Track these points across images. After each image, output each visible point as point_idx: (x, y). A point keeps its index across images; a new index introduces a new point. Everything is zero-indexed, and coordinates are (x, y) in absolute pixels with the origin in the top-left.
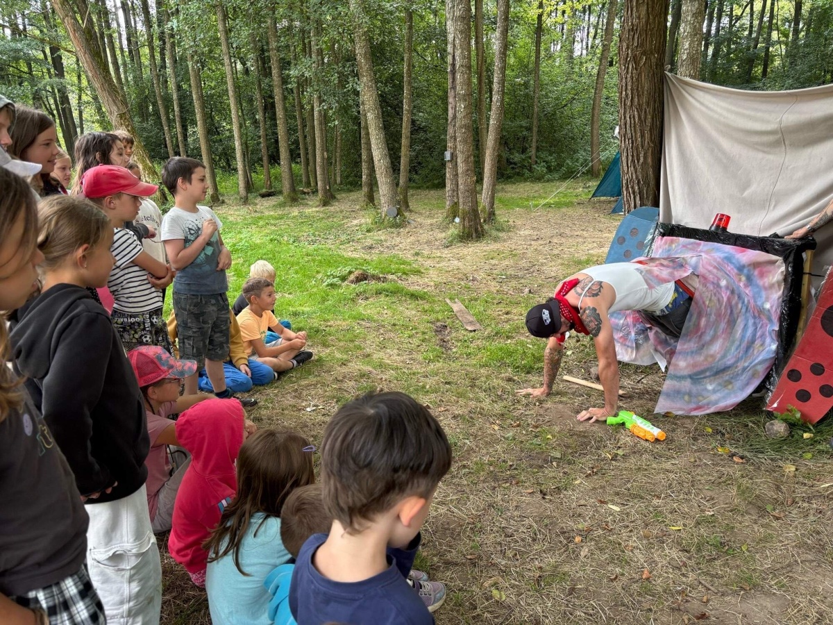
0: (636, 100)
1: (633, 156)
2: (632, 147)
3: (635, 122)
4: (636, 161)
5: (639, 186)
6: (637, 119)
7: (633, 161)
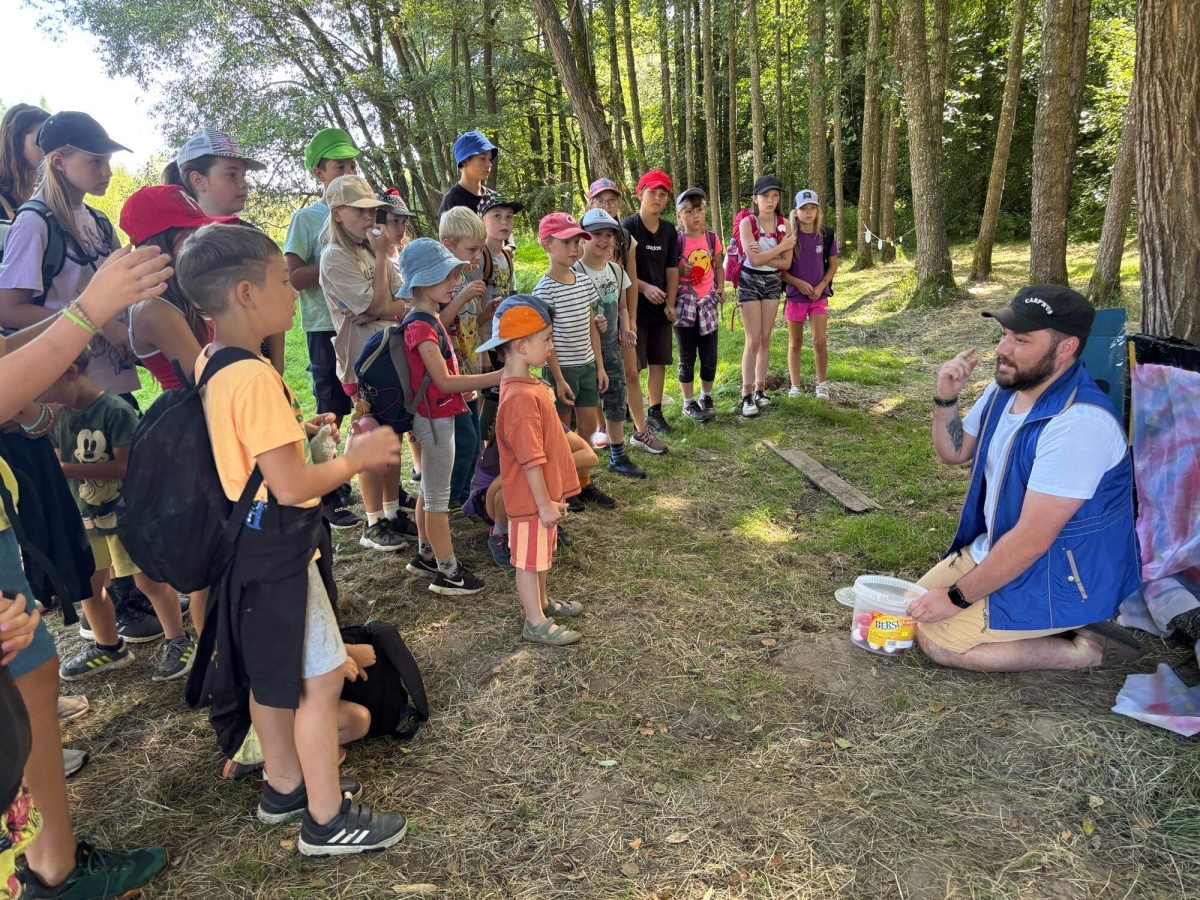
0: (1160, 61)
1: (1152, 177)
2: (1151, 161)
3: (1157, 106)
4: (1158, 188)
5: (1162, 238)
6: (1160, 101)
7: (1152, 188)
